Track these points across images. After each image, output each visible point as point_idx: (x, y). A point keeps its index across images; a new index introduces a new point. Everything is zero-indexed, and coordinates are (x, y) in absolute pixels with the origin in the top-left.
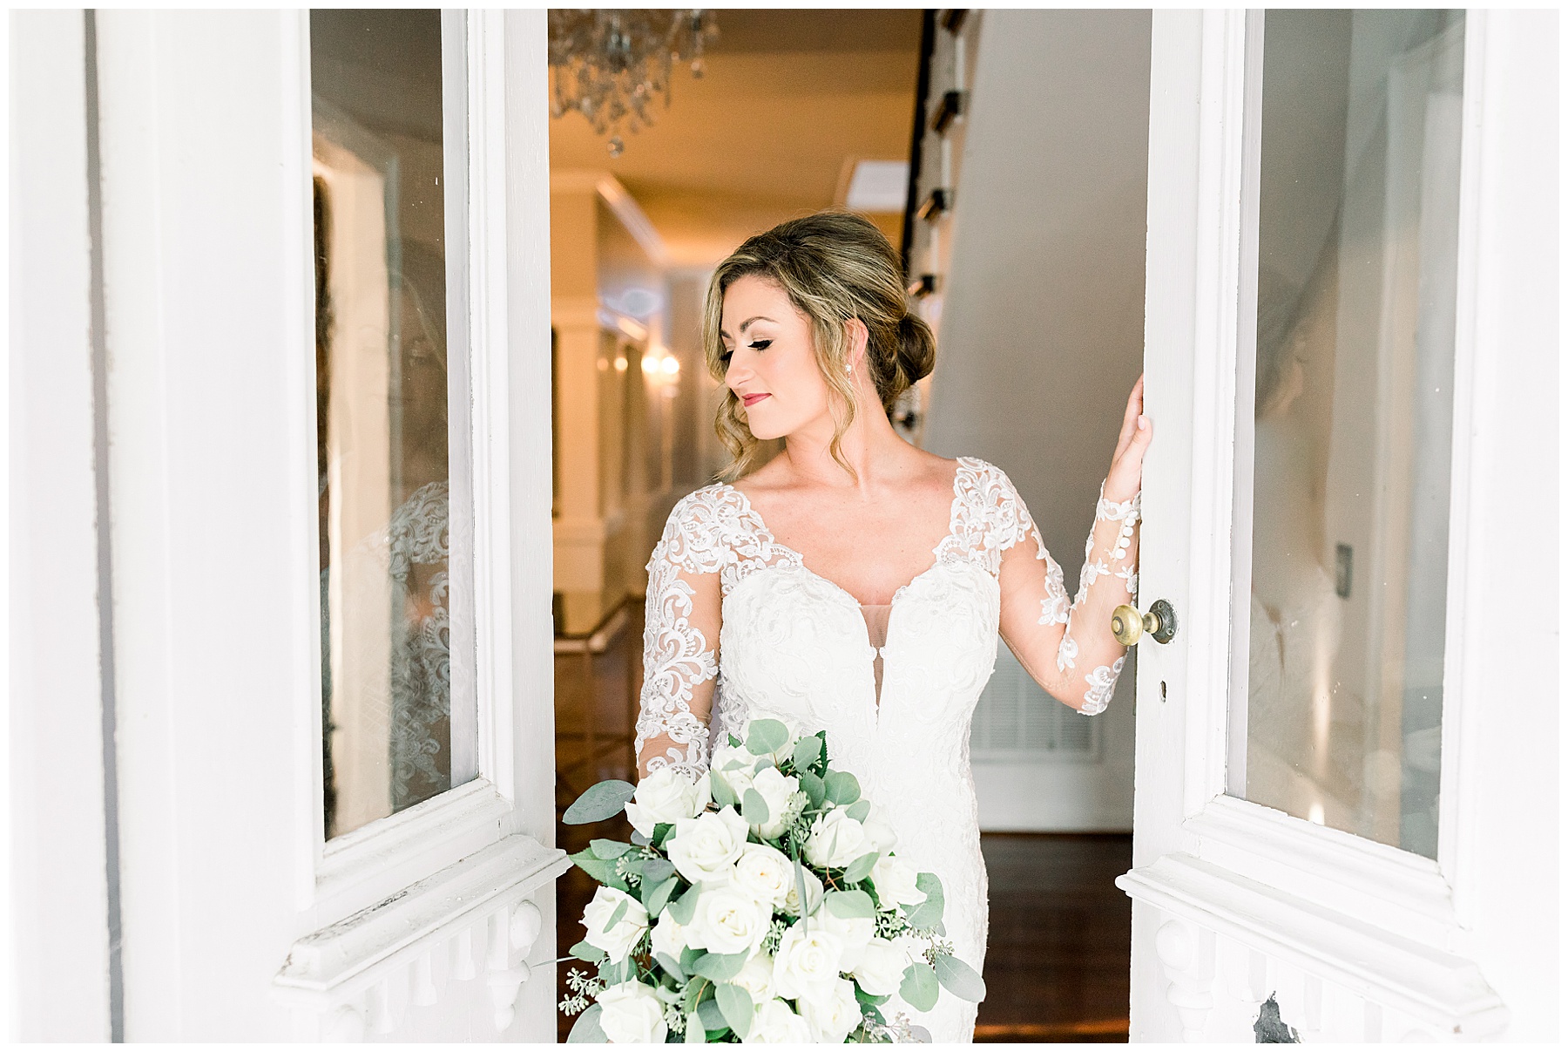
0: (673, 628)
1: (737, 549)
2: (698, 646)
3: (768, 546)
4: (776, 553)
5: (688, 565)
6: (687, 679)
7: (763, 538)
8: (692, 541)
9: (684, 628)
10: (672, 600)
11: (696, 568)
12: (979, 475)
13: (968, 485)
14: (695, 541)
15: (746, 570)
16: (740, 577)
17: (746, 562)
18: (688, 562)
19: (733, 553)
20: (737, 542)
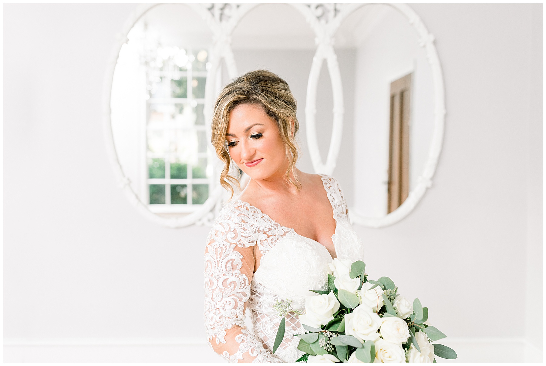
0: (232, 276)
1: (267, 233)
2: (245, 283)
4: (285, 231)
5: (240, 244)
9: (238, 275)
10: (231, 261)
11: (244, 245)
12: (330, 180)
13: (329, 185)
14: (245, 232)
15: (273, 241)
16: (271, 245)
17: (271, 238)
18: (240, 242)
19: (265, 235)
20: (266, 230)
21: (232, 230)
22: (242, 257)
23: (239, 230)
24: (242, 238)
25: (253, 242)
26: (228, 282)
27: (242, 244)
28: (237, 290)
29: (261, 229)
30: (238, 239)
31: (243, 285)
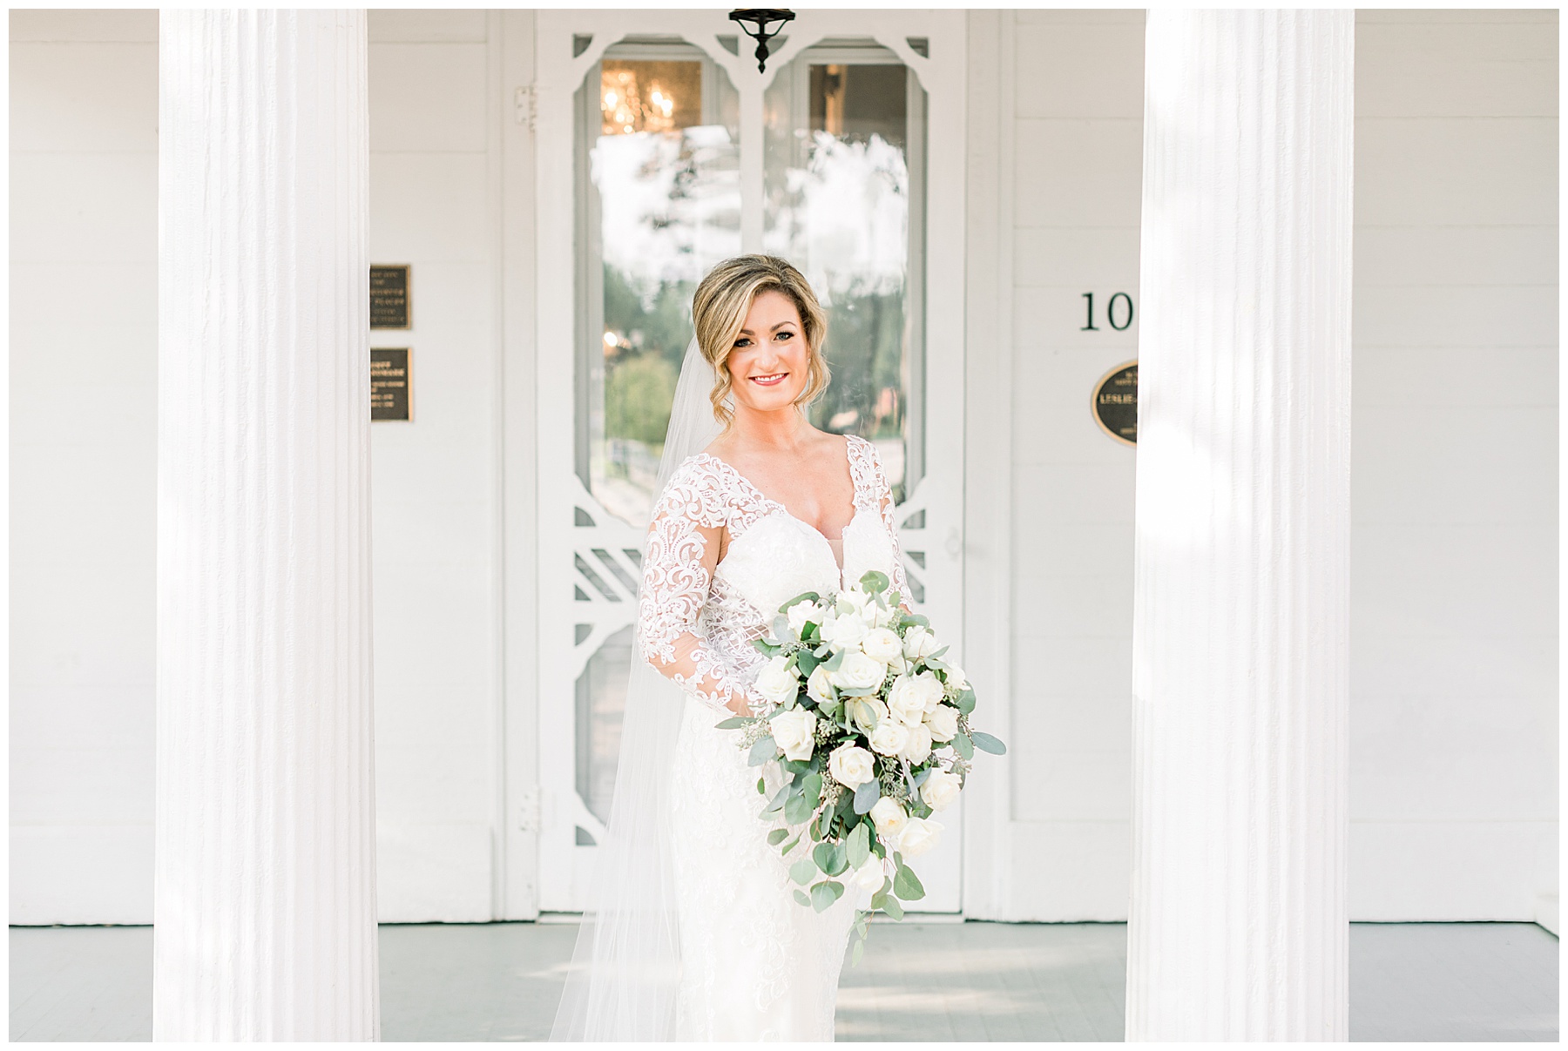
0: (688, 567)
1: (743, 508)
2: (704, 581)
3: (762, 501)
4: (769, 507)
5: (704, 522)
6: (695, 603)
7: (757, 497)
8: (710, 505)
9: (696, 567)
10: (689, 547)
11: (710, 524)
12: (863, 446)
13: (857, 454)
14: (712, 504)
15: (750, 520)
16: (746, 525)
17: (748, 515)
18: (705, 519)
19: (740, 511)
20: (741, 504)
21: (694, 500)
22: (705, 541)
23: (705, 501)
24: (707, 513)
25: (722, 520)
26: (681, 576)
27: (708, 522)
28: (691, 589)
29: (732, 502)
30: (701, 515)
31: (701, 583)
